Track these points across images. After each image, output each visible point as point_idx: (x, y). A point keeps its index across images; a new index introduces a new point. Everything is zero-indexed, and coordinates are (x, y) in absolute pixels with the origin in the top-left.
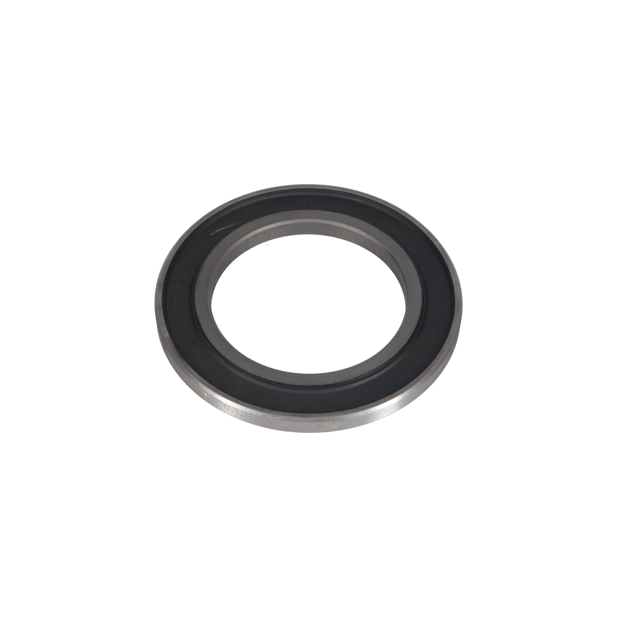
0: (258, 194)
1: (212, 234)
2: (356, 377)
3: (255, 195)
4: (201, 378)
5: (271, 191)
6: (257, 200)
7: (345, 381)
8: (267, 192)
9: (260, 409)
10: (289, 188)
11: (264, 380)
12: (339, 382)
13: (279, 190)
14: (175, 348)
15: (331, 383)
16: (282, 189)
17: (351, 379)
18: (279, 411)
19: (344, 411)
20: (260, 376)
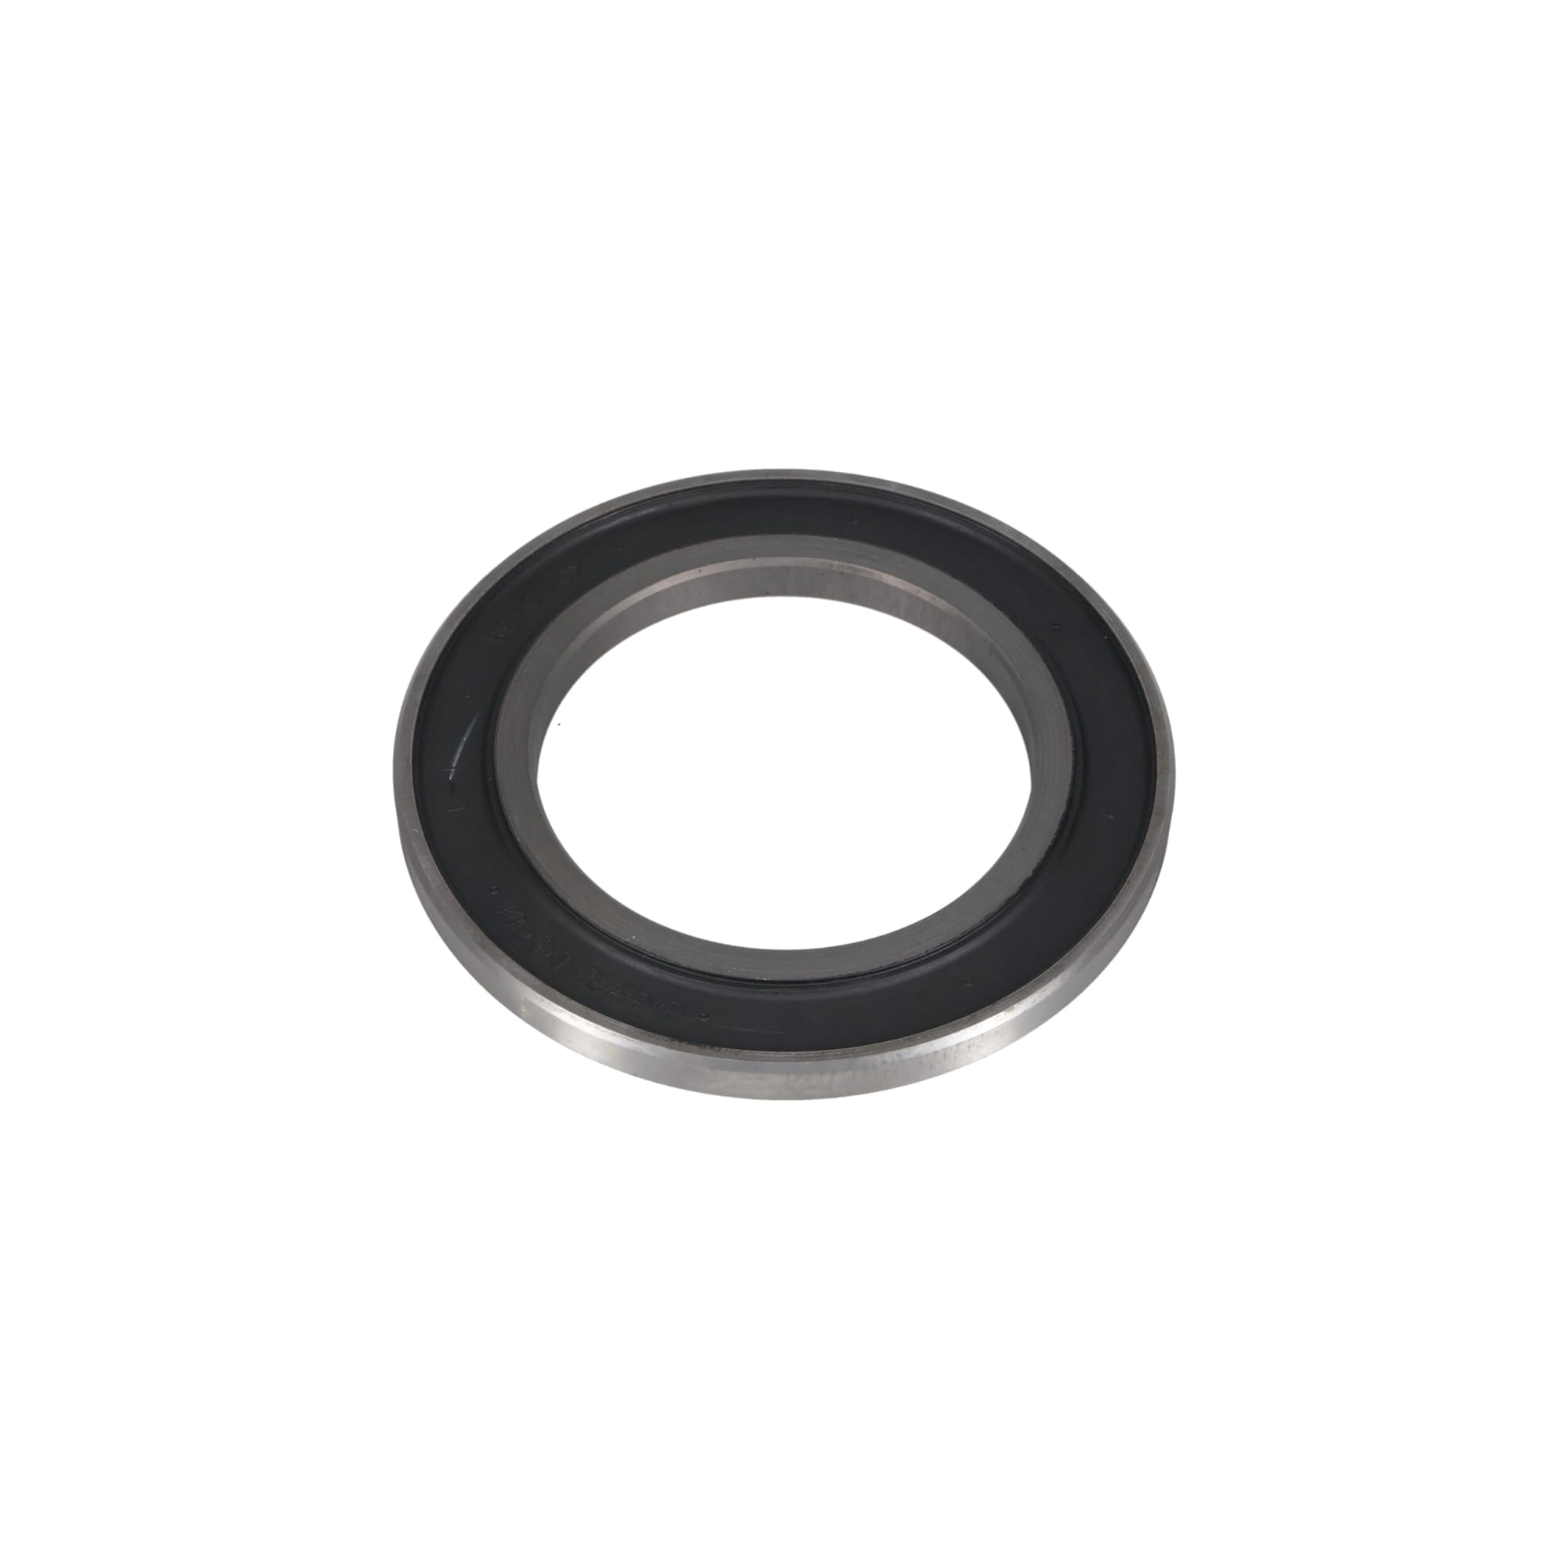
1: (451, 776)
4: (793, 1054)
9: (969, 1019)
11: (906, 963)
14: (672, 1040)
15: (1030, 874)
18: (1005, 996)
20: (894, 962)
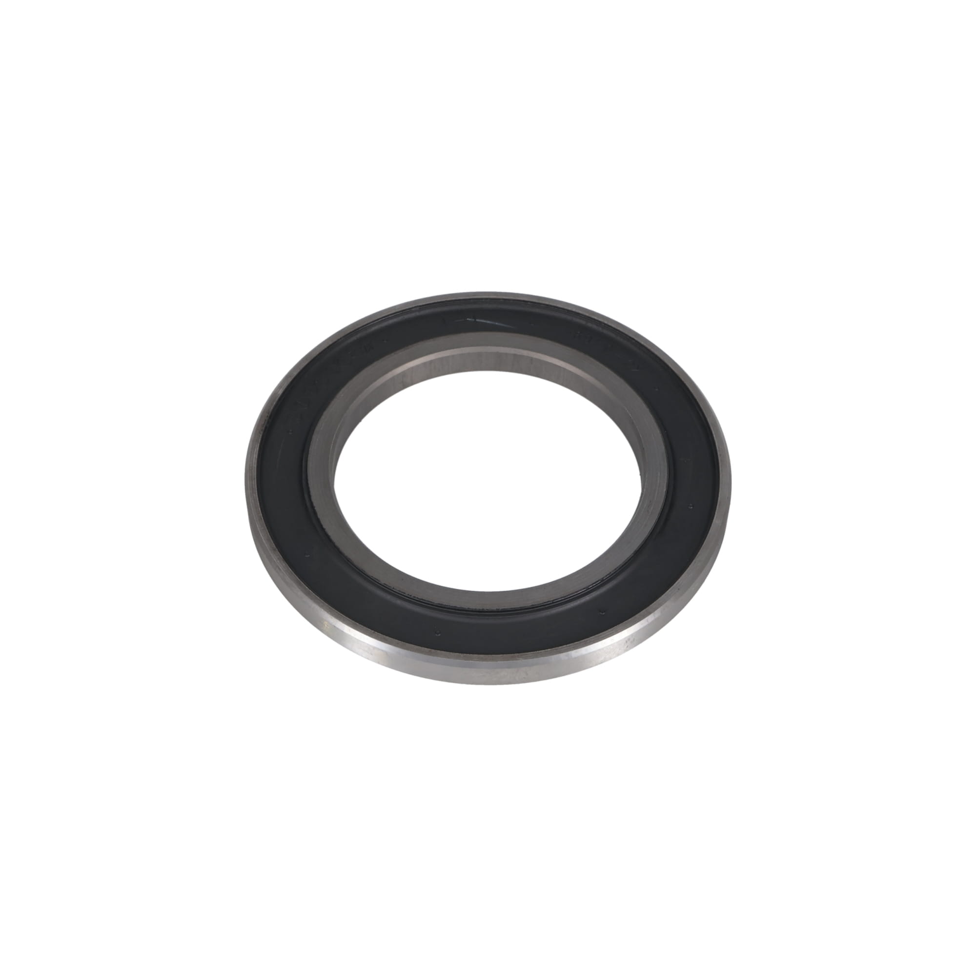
0: (574, 310)
1: (469, 319)
2: (419, 598)
3: (570, 309)
5: (593, 317)
6: (569, 318)
7: (402, 592)
8: (587, 315)
10: (618, 328)
12: (393, 588)
13: (606, 322)
16: (610, 324)
17: (411, 596)
19: (358, 624)
